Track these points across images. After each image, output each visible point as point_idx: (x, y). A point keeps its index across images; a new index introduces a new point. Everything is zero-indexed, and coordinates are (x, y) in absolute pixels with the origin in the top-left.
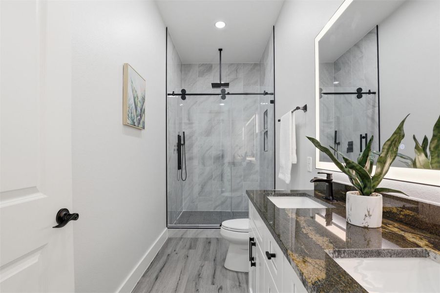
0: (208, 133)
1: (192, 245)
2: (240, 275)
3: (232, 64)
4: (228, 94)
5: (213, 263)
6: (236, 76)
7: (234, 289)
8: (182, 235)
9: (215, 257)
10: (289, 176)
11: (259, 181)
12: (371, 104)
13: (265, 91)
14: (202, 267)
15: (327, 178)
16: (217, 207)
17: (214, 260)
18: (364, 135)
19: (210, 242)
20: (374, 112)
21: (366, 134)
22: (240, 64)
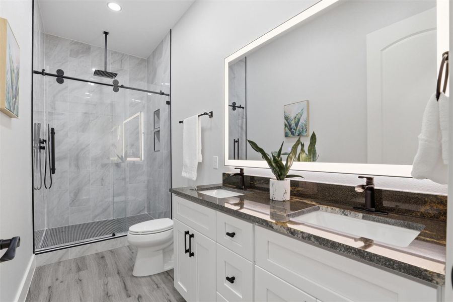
0: (84, 127)
1: (80, 266)
2: (153, 278)
3: (116, 53)
4: (122, 86)
5: (118, 276)
6: (121, 67)
7: (155, 292)
8: (60, 259)
9: (118, 270)
10: (196, 173)
11: (146, 182)
12: (241, 116)
13: (161, 91)
14: (107, 284)
15: (241, 172)
16: (96, 217)
17: (118, 273)
18: (236, 140)
19: (103, 257)
20: (242, 122)
21: (238, 139)
22: (126, 55)
